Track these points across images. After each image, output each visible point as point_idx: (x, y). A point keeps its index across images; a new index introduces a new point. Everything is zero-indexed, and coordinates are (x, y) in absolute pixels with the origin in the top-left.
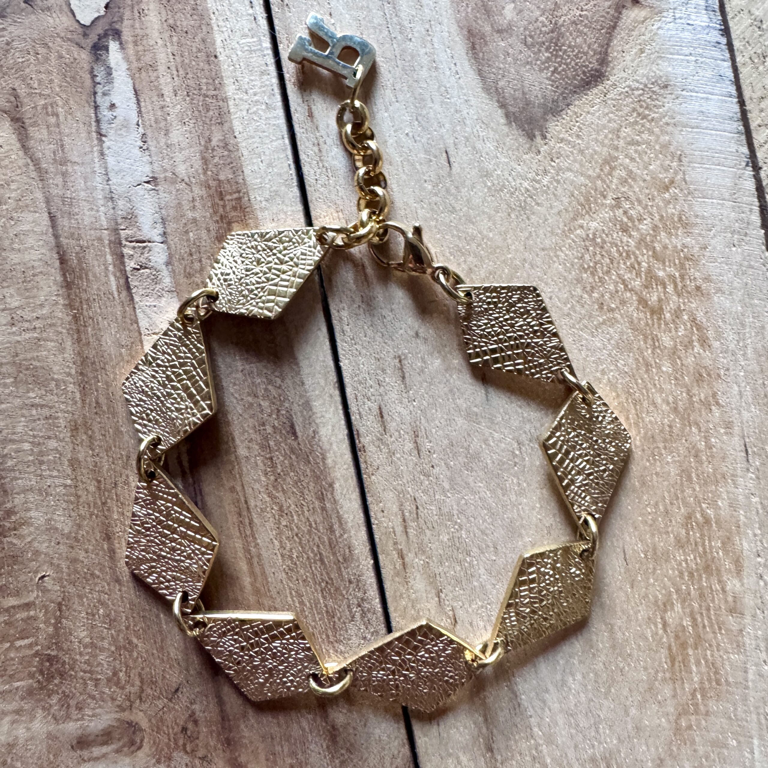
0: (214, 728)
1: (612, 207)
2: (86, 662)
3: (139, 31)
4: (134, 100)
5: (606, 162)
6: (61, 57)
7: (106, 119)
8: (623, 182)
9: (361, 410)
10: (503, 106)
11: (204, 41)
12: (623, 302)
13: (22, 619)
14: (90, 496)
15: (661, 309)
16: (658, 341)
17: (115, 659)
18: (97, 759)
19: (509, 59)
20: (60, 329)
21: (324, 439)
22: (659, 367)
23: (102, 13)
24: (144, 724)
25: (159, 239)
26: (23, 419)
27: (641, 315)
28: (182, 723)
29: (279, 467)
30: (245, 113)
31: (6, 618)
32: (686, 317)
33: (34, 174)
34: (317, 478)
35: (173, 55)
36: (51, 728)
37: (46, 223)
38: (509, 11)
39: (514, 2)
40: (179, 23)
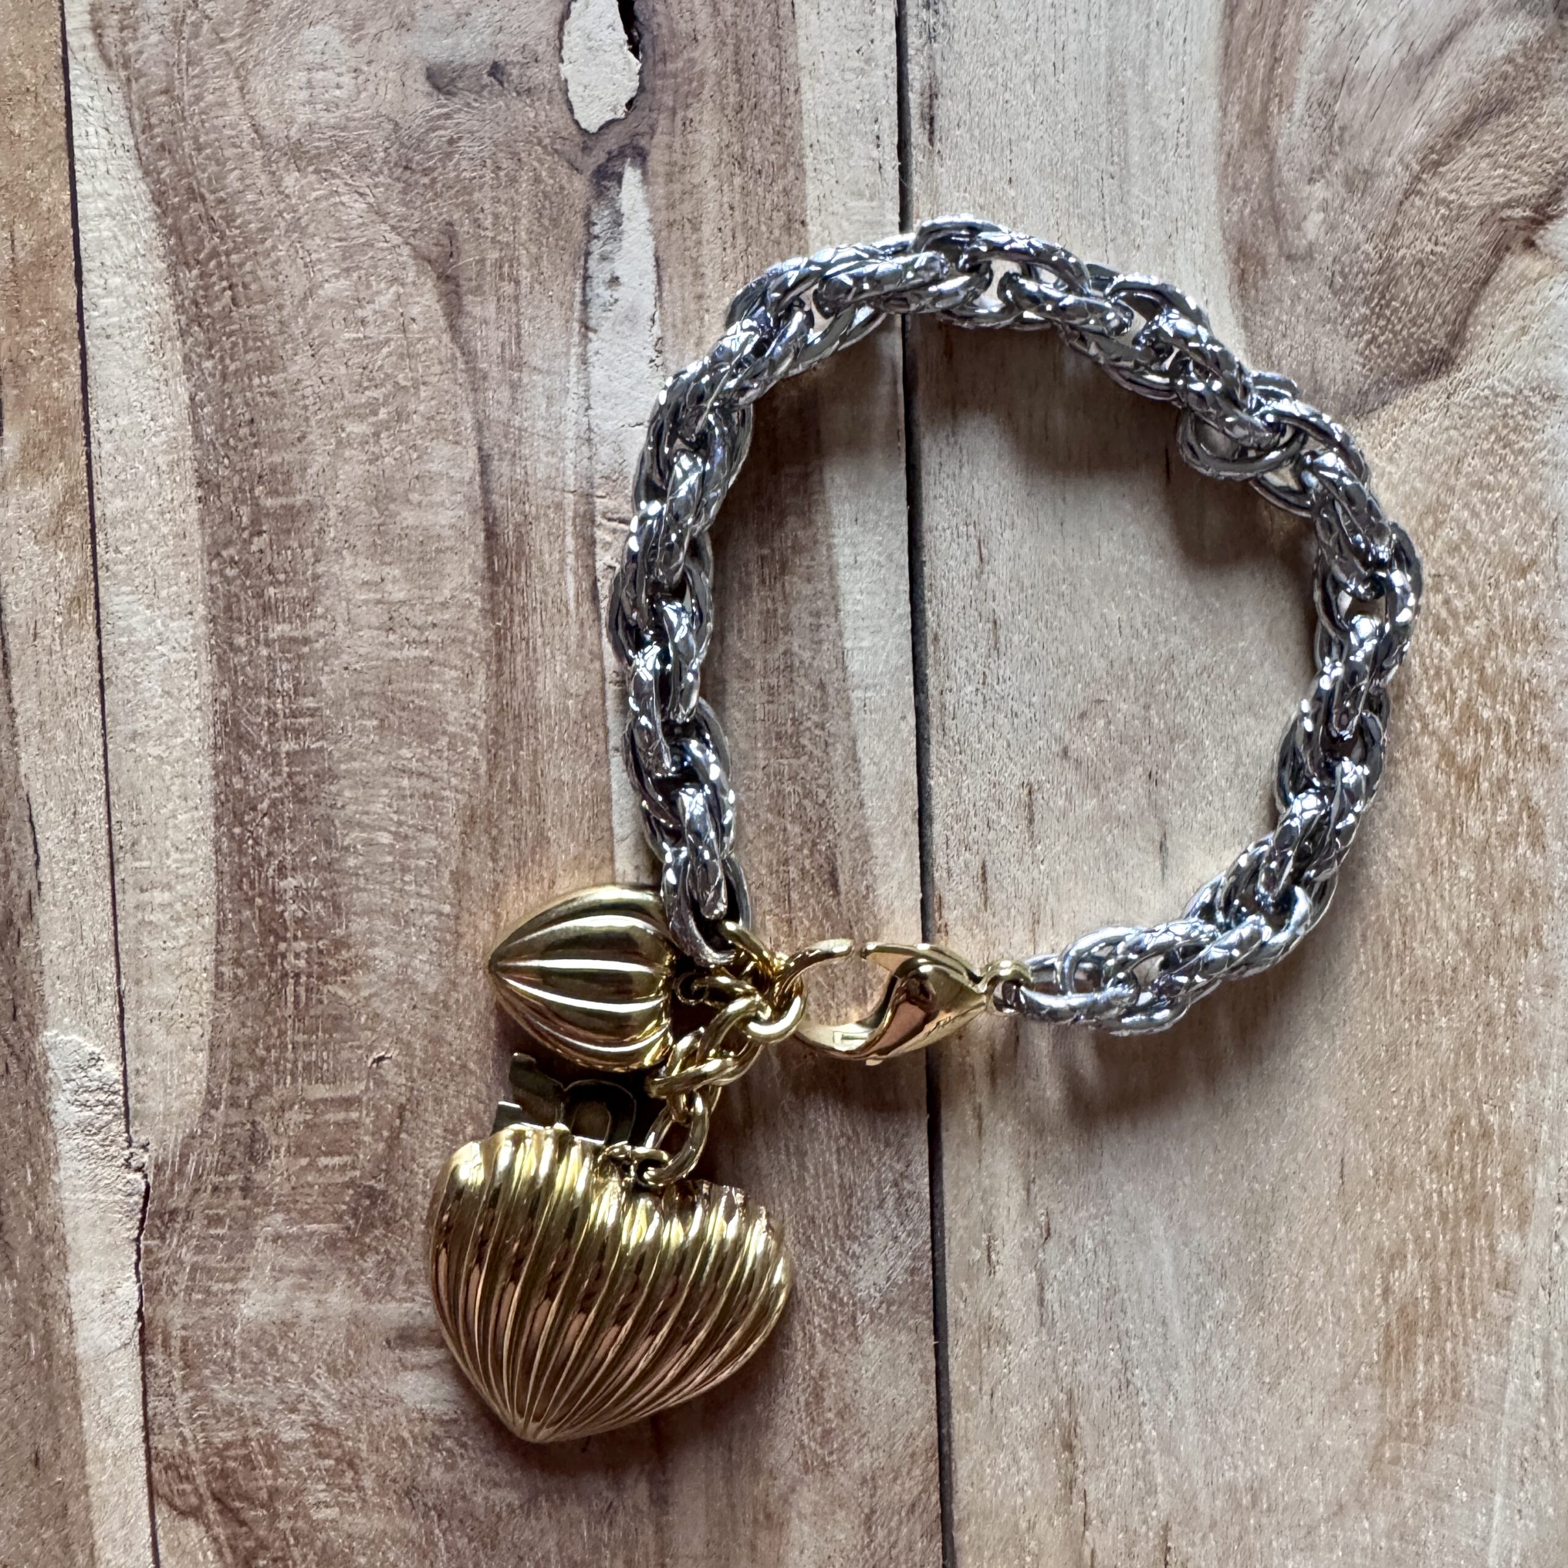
3: (677, 156)
4: (653, 276)
5: (1429, 511)
6: (537, 180)
7: (600, 301)
8: (1453, 549)
9: (952, 864)
11: (786, 192)
13: (337, 1124)
14: (478, 936)
15: (1476, 772)
16: (1461, 824)
19: (1300, 309)
20: (469, 649)
21: (884, 904)
22: (1454, 869)
23: (621, 114)
26: (385, 792)
27: (1442, 778)
31: (308, 1117)
32: (1514, 793)
33: (462, 378)
35: (732, 208)
36: (358, 1307)
37: (471, 465)
38: (1313, 225)
39: (1324, 207)
40: (749, 153)
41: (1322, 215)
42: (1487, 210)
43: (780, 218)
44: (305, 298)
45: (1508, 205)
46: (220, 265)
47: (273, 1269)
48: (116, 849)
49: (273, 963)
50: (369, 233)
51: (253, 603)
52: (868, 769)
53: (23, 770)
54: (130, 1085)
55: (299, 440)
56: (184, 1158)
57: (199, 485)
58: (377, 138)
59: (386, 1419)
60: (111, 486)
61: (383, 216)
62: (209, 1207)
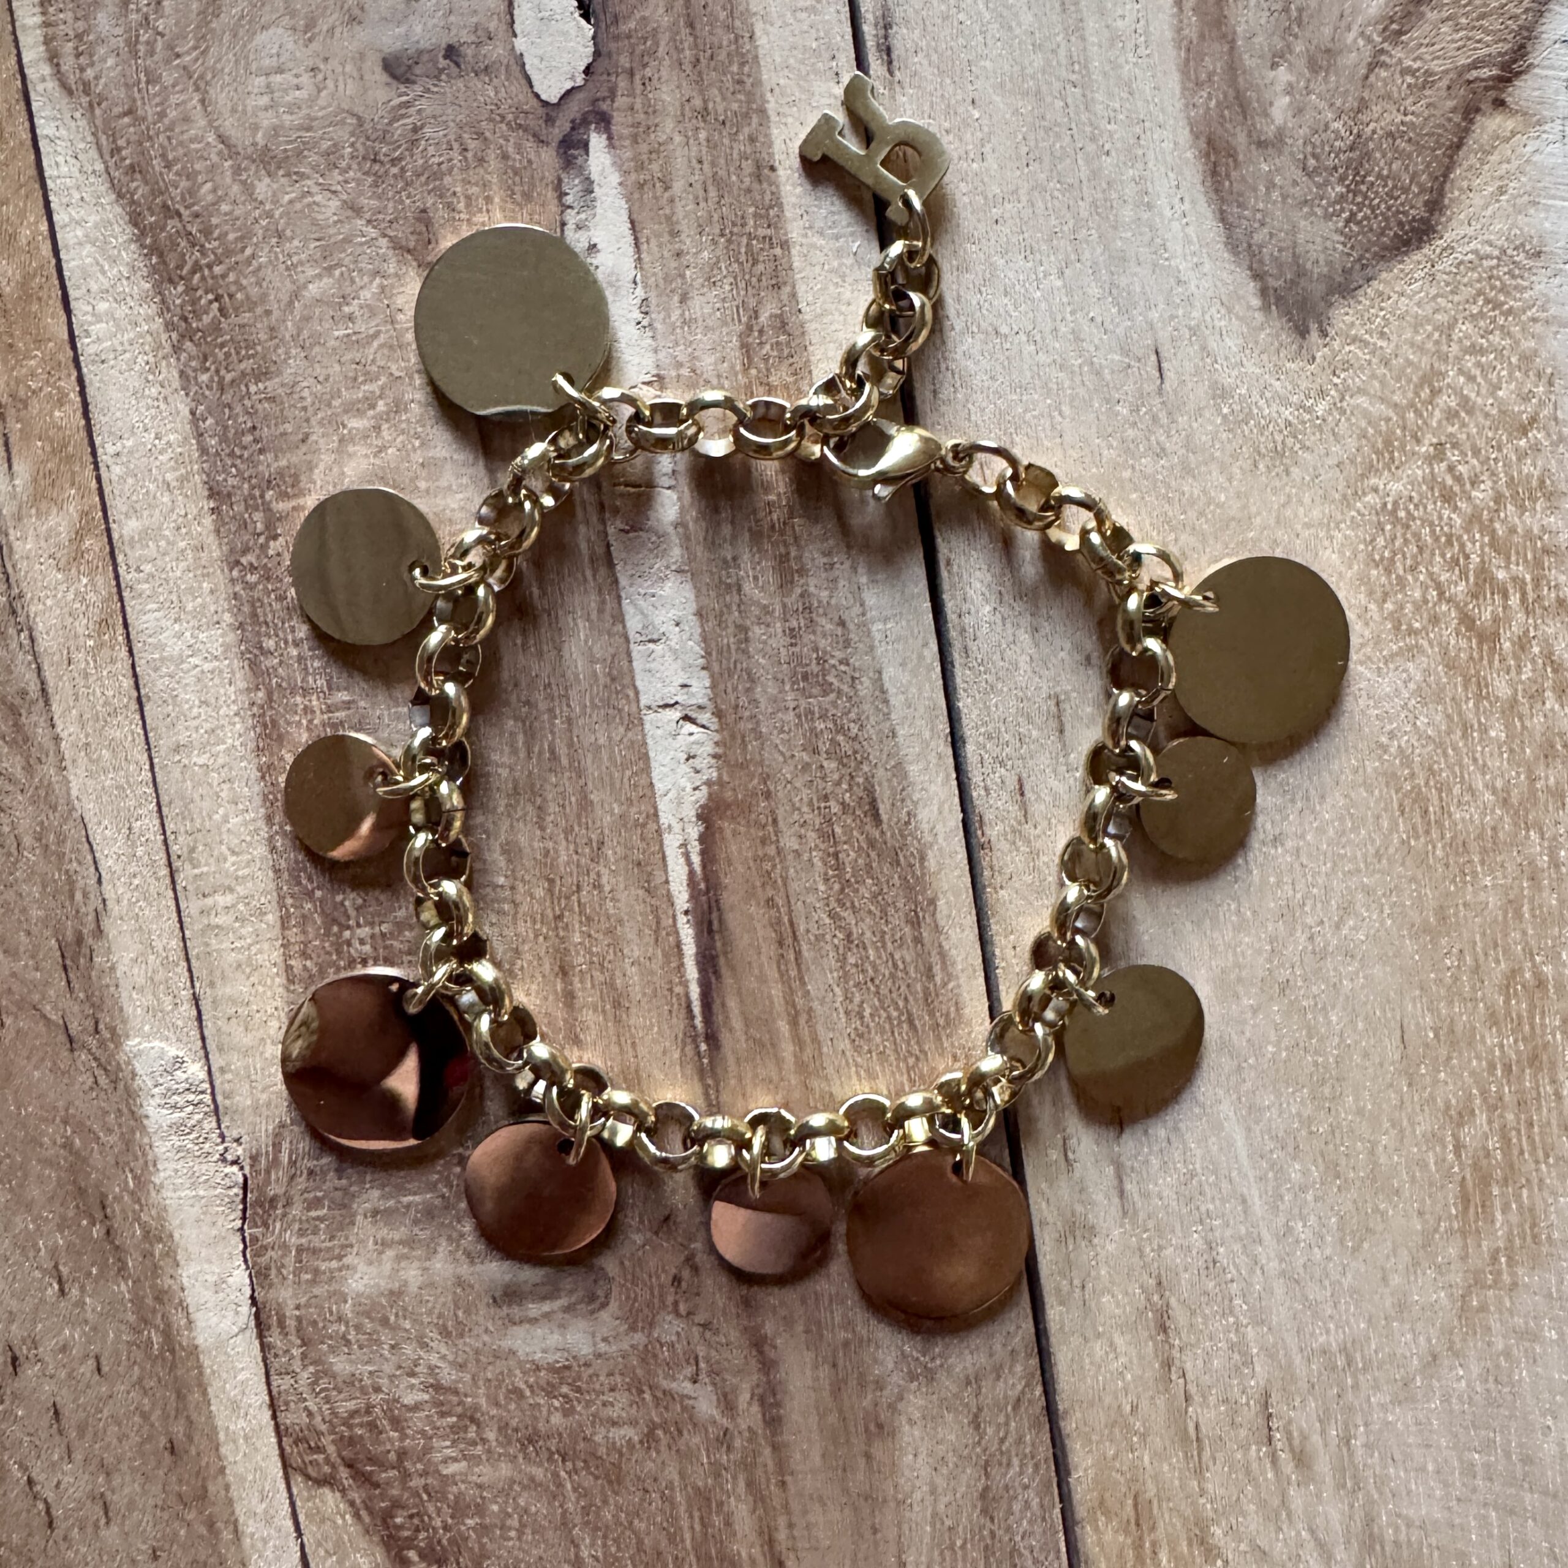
1: (1430, 460)
3: (641, 117)
4: (630, 239)
5: (1425, 380)
6: (505, 157)
8: (1451, 415)
9: (988, 781)
10: (1257, 276)
11: (752, 139)
12: (1435, 620)
14: (536, 904)
15: (1497, 634)
16: (1486, 686)
18: (533, 1321)
19: (1275, 195)
21: (925, 827)
22: (1484, 730)
23: (580, 80)
24: (613, 1271)
25: (664, 481)
27: (1463, 643)
28: (674, 1271)
29: (850, 870)
30: (818, 269)
32: (1536, 650)
34: (910, 890)
35: (700, 162)
36: (461, 1270)
38: (1280, 109)
39: (1290, 90)
40: (711, 105)
41: (1287, 99)
42: (1452, 75)
43: (748, 166)
44: (291, 303)
45: (1475, 65)
46: (203, 278)
47: (375, 1243)
48: (174, 858)
50: (346, 228)
52: (896, 700)
53: (74, 793)
54: (217, 1083)
55: (303, 441)
56: (277, 1146)
57: (210, 497)
58: (342, 134)
59: (501, 1373)
60: (124, 509)
61: (358, 211)
62: (306, 1191)
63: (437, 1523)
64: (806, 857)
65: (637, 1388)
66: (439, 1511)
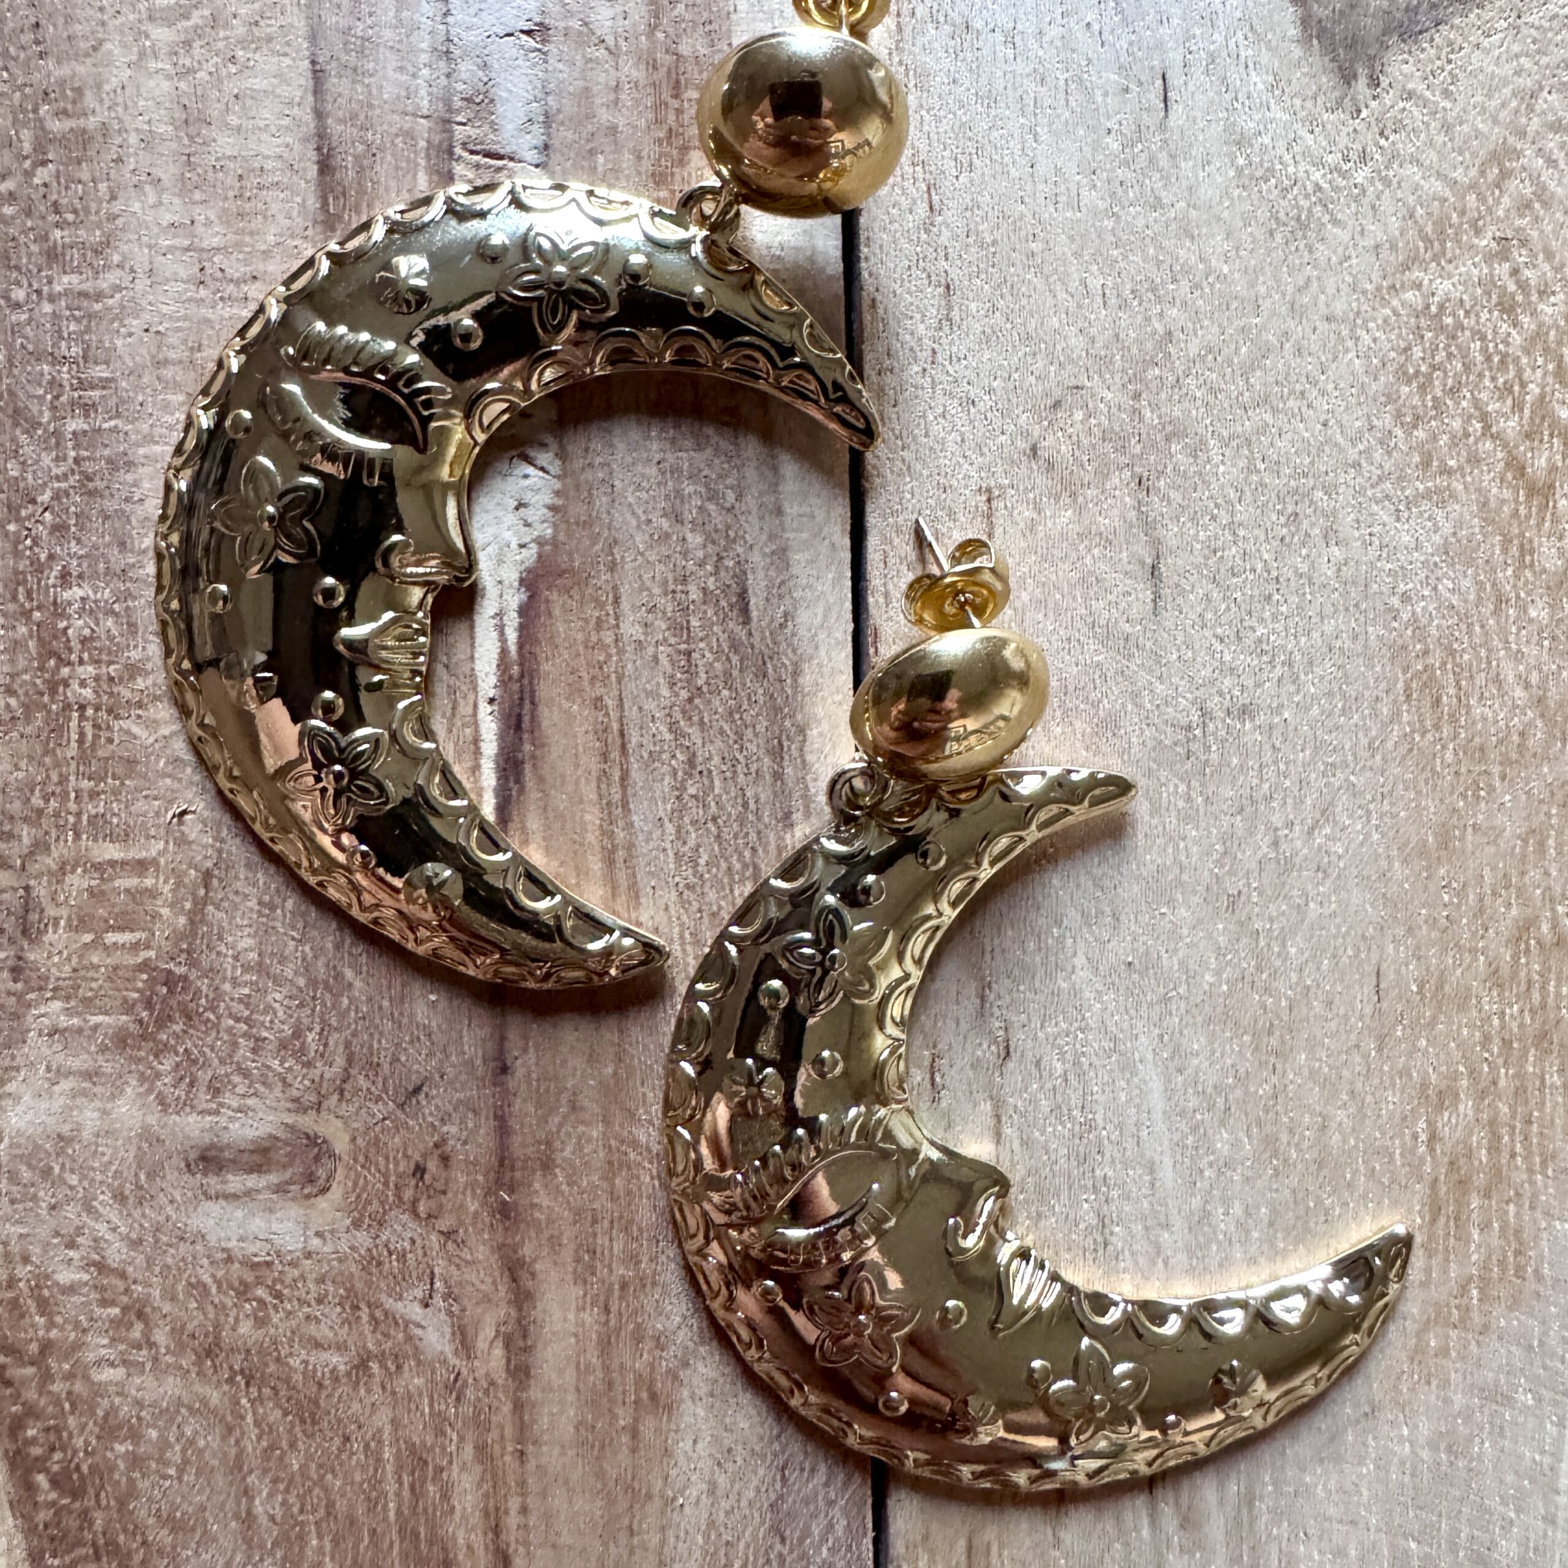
0: (480, 1178)
1: (1489, 257)
2: (245, 1001)
5: (1495, 157)
8: (1524, 206)
9: (891, 587)
12: (1474, 460)
13: (127, 891)
15: (1552, 486)
16: (1532, 552)
17: (301, 1005)
18: (233, 1197)
21: (802, 632)
22: (1522, 607)
24: (341, 1144)
25: (532, 156)
27: (1507, 494)
28: (417, 1157)
29: (703, 676)
31: (94, 883)
34: (775, 711)
36: (152, 1120)
37: (302, 81)
47: (49, 1069)
49: (53, 691)
51: (35, 248)
55: (95, 49)
59: (183, 1259)
63: (79, 1443)
64: (651, 650)
65: (352, 1302)
66: (83, 1428)
